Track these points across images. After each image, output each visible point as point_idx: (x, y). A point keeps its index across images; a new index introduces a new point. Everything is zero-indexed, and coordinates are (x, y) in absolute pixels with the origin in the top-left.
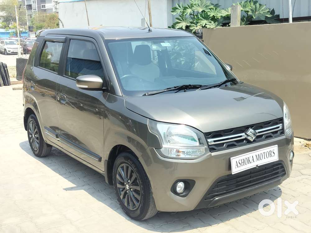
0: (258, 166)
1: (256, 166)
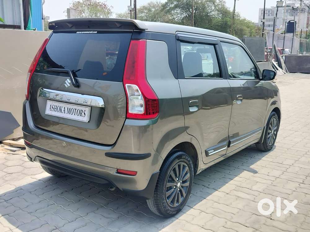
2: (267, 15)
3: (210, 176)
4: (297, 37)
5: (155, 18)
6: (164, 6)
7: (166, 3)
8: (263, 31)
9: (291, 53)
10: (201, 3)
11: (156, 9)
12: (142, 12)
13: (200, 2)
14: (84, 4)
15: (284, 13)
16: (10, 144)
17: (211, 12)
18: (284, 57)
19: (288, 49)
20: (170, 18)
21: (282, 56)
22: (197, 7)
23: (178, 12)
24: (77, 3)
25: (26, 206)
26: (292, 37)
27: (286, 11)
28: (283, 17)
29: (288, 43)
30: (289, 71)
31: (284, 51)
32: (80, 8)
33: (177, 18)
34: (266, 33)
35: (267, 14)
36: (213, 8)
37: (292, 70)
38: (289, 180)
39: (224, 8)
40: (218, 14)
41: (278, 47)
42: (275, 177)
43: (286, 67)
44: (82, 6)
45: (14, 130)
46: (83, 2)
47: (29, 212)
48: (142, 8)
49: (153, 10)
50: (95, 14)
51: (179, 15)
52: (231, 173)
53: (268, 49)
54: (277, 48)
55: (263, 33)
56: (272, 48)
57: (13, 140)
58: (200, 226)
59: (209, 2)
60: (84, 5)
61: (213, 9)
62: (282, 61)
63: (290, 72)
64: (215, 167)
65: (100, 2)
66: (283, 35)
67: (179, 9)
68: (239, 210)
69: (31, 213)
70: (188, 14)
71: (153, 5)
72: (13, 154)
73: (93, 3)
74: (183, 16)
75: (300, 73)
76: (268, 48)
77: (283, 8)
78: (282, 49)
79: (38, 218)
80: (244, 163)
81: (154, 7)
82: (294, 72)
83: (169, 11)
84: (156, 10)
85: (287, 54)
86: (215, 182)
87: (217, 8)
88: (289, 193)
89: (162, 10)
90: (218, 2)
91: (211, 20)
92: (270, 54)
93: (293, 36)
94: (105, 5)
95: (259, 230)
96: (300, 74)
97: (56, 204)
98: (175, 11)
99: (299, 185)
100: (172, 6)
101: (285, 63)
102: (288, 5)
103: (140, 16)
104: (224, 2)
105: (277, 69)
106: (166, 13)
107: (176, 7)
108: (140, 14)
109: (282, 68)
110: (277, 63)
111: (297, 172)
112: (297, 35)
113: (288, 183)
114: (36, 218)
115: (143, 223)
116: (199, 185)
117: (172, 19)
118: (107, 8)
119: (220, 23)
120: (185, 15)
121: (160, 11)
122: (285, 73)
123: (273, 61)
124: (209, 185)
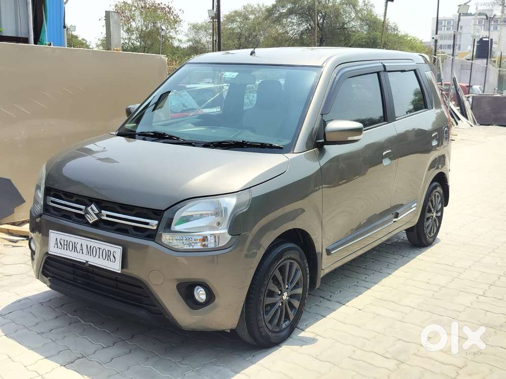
0: (89, 263)
1: (85, 262)
2: (446, 29)
3: (333, 283)
4: (493, 66)
5: (254, 31)
6: (270, 11)
7: (274, 6)
8: (435, 55)
9: (484, 92)
10: (334, 6)
11: (257, 15)
12: (233, 21)
13: (331, 4)
14: (135, 6)
15: (475, 25)
16: (8, 230)
17: (349, 22)
18: (470, 99)
19: (480, 86)
20: (280, 31)
21: (468, 97)
22: (325, 14)
23: (294, 21)
24: (123, 4)
25: (35, 324)
26: (486, 66)
27: (477, 22)
28: (472, 32)
29: (478, 76)
30: (478, 122)
31: (471, 89)
32: (128, 13)
33: (291, 32)
34: (440, 58)
35: (446, 27)
36: (353, 15)
37: (483, 120)
38: (461, 291)
39: (371, 16)
40: (361, 27)
41: (460, 82)
42: (439, 286)
43: (474, 115)
44: (131, 10)
45: (15, 209)
46: (133, 3)
47: (39, 332)
48: (233, 14)
49: (252, 17)
50: (153, 23)
51: (295, 27)
52: (367, 280)
53: (443, 85)
54: (458, 84)
55: (435, 58)
56: (450, 83)
57: (14, 224)
58: (313, 357)
59: (346, 4)
60: (133, 8)
61: (353, 17)
62: (467, 105)
63: (481, 125)
64: (344, 269)
65: (161, 3)
66: (471, 61)
67: (296, 16)
68: (376, 334)
69: (43, 333)
70: (310, 25)
71: (252, 8)
72: (14, 246)
73: (149, 4)
74: (302, 29)
75: (498, 125)
76: (444, 83)
77: (473, 17)
78: (468, 85)
79: (54, 341)
80: (390, 265)
81: (253, 12)
82: (487, 124)
83: (278, 20)
84: (256, 18)
85: (476, 94)
86: (340, 291)
87: (360, 15)
88: (460, 310)
89: (266, 18)
90: (361, 5)
91: (349, 35)
92: (446, 94)
93: (487, 64)
94: (170, 9)
95: (407, 362)
96: (498, 127)
97: (83, 322)
98: (289, 20)
99: (476, 299)
100: (284, 11)
101: (472, 108)
102: (481, 12)
103: (230, 27)
104: (372, 6)
105: (459, 119)
106: (274, 22)
107: (291, 12)
108: (230, 24)
109: (467, 118)
110: (459, 108)
111: (476, 279)
112: (495, 61)
113: (459, 294)
114: (51, 341)
115: (221, 350)
116: (314, 296)
117: (283, 33)
118: (173, 12)
119: (364, 40)
120: (304, 26)
121: (264, 19)
122: (472, 126)
123: (452, 105)
124: (331, 296)
